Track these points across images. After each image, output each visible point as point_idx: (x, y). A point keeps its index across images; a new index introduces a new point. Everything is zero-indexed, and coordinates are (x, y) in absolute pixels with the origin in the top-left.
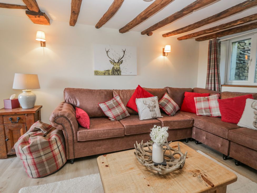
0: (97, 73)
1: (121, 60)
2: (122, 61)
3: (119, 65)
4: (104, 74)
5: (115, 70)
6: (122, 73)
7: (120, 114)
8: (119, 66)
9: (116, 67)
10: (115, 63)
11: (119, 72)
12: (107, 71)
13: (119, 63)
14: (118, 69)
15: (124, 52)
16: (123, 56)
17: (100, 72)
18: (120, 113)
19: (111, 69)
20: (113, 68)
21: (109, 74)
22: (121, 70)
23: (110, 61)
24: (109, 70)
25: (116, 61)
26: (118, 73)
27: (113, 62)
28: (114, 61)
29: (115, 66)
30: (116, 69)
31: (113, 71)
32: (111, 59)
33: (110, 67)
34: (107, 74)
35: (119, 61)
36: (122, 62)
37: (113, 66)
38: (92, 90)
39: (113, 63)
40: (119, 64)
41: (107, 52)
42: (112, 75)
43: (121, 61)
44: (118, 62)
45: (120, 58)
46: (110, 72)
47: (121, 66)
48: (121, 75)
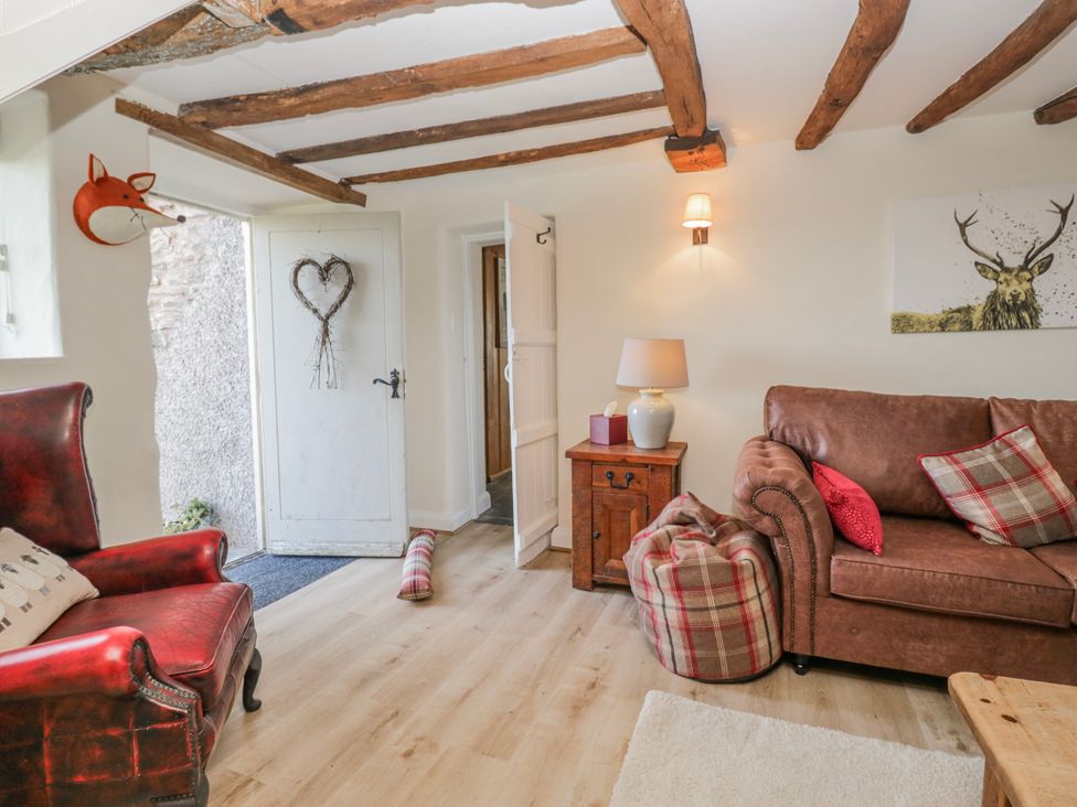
0: (903, 324)
1: (1046, 252)
2: (1051, 256)
3: (1030, 280)
4: (943, 326)
5: (1004, 303)
6: (1043, 320)
7: (1035, 517)
8: (1026, 285)
9: (1013, 288)
10: (1008, 270)
11: (1025, 315)
12: (959, 311)
13: (1030, 271)
14: (1022, 297)
15: (1064, 213)
16: (1059, 232)
17: (919, 322)
18: (1038, 512)
19: (983, 300)
20: (994, 295)
21: (968, 326)
22: (1040, 301)
23: (977, 264)
24: (968, 310)
25: (1014, 261)
26: (1019, 319)
27: (992, 268)
28: (1001, 264)
29: (1002, 287)
30: (1008, 298)
31: (994, 310)
32: (986, 257)
33: (976, 291)
34: (957, 326)
35: (1027, 261)
36: (1046, 265)
37: (992, 286)
38: (882, 395)
39: (990, 275)
40: (1027, 275)
41: (963, 227)
42: (984, 328)
43: (1040, 257)
44: (1023, 268)
45: (1038, 246)
46: (976, 316)
47: (1043, 285)
48: (1035, 325)
